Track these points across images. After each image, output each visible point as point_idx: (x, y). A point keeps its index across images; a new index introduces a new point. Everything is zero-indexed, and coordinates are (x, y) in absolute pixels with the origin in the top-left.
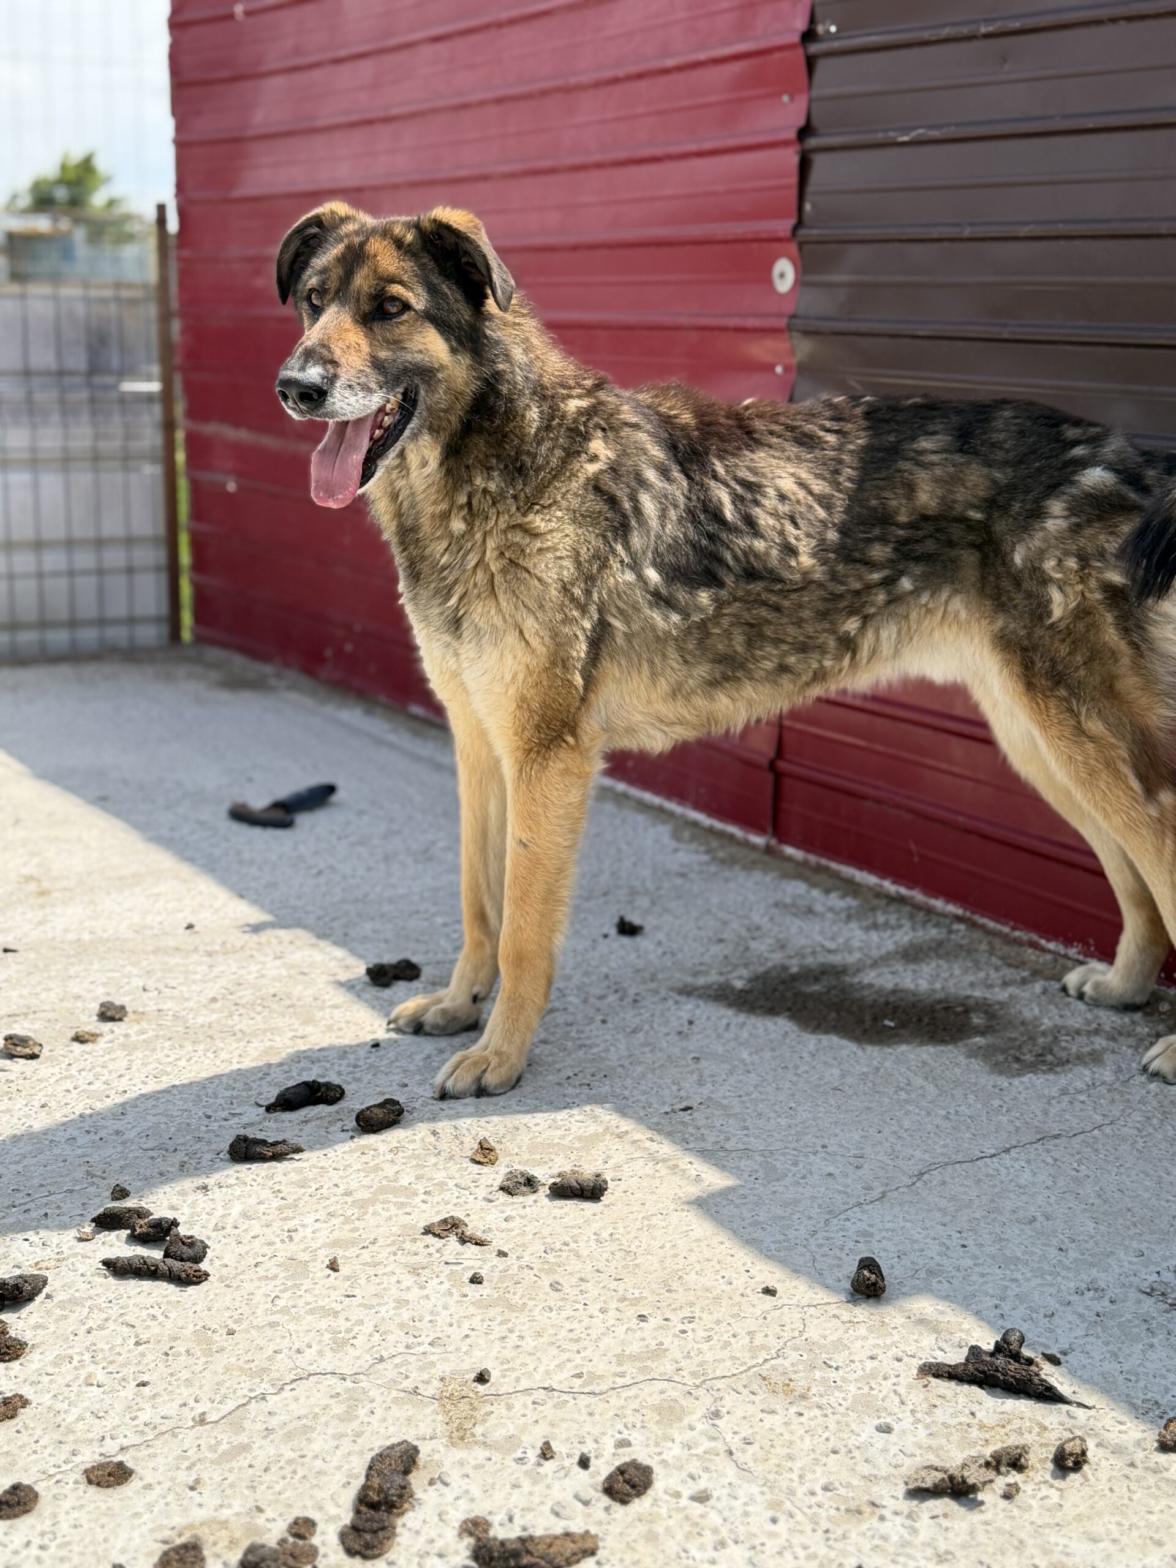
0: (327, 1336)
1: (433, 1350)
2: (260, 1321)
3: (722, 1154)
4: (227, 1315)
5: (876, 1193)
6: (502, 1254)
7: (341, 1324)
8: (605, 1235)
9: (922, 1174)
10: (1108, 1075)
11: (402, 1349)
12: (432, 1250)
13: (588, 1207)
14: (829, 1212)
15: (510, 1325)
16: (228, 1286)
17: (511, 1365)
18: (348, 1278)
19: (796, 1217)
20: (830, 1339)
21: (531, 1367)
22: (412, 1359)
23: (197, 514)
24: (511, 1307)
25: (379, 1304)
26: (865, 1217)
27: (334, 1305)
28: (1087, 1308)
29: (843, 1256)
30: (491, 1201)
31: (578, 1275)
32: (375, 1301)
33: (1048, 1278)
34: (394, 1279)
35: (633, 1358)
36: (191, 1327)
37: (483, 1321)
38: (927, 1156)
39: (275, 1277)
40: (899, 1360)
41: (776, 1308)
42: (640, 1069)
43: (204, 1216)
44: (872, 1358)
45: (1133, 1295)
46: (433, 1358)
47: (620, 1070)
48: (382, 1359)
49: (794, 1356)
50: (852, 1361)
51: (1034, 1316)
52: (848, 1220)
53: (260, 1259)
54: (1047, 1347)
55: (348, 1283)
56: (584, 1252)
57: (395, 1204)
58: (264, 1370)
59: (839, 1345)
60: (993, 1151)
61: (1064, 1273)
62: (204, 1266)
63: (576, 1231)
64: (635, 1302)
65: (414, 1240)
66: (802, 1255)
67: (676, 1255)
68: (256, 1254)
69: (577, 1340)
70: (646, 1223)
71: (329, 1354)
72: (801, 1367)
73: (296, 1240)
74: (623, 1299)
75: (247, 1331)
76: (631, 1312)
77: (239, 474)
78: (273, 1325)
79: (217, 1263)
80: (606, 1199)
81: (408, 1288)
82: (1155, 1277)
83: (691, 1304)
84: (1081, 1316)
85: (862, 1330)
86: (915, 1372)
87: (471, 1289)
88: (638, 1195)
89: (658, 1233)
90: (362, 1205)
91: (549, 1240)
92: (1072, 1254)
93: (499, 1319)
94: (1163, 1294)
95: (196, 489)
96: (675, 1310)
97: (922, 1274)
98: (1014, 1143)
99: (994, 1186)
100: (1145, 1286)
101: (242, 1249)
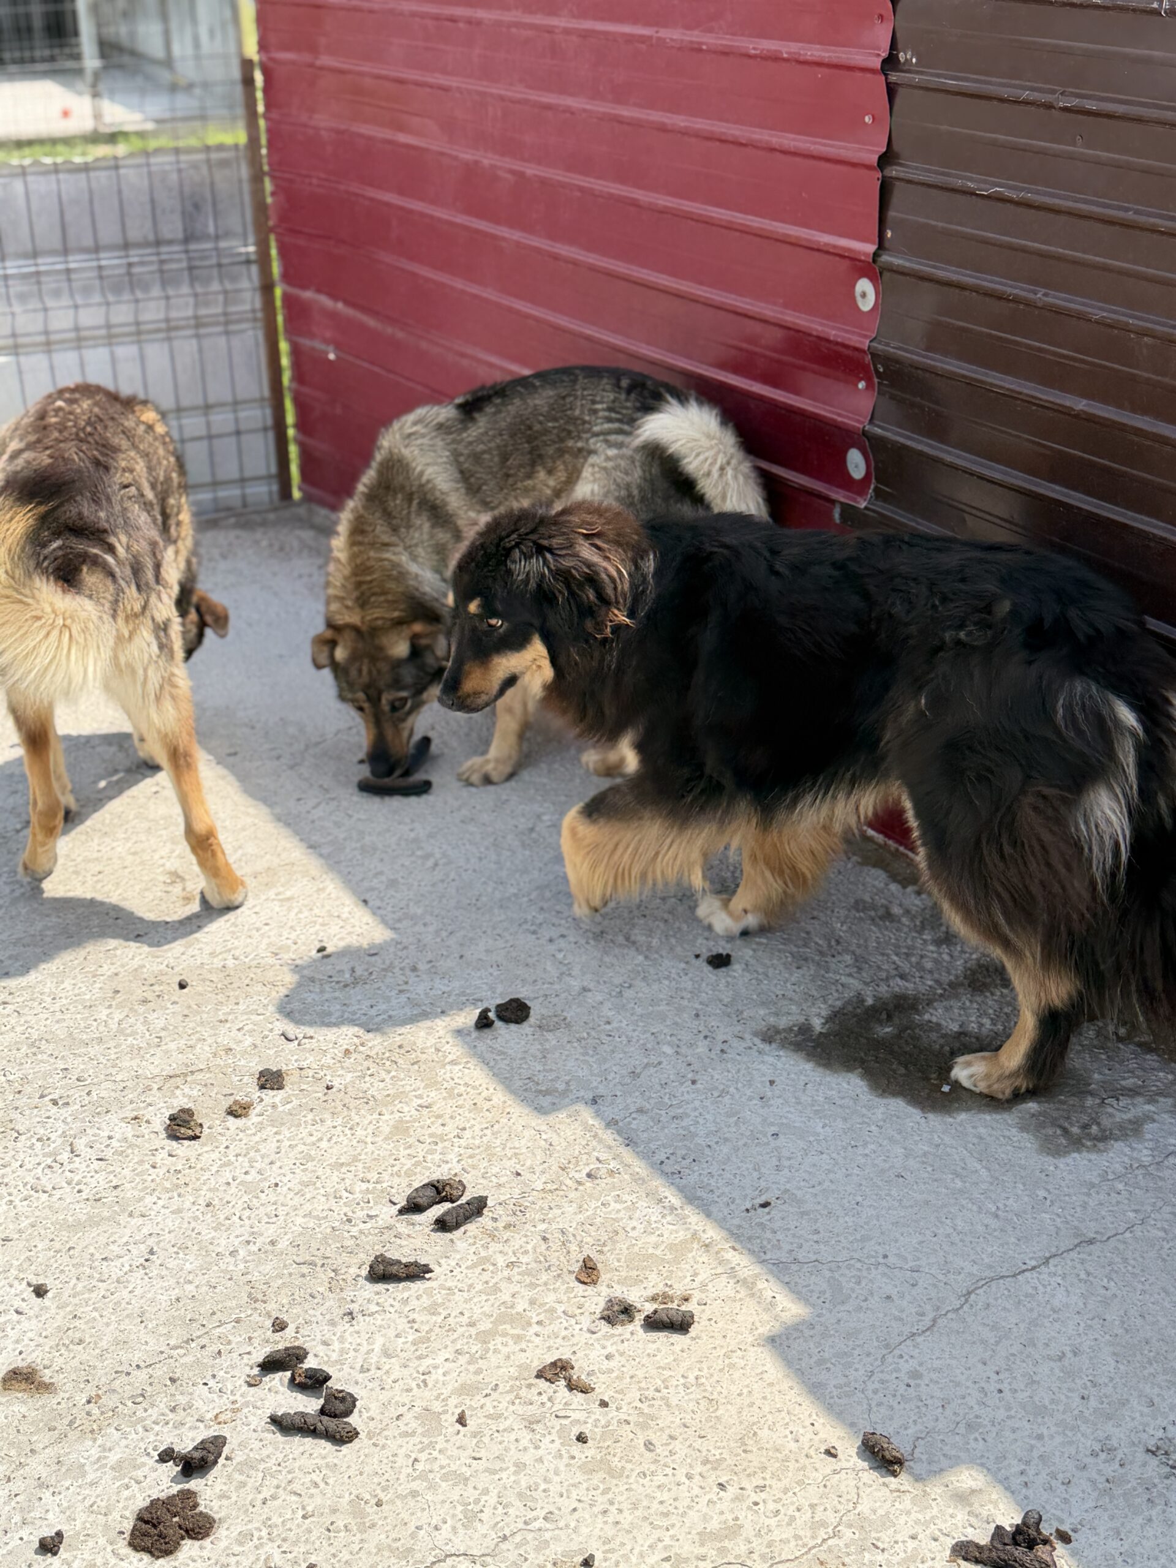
0: (460, 1508)
1: (548, 1526)
2: (403, 1489)
3: (794, 1267)
4: (376, 1480)
5: (927, 1321)
6: (604, 1404)
7: (471, 1494)
8: (691, 1378)
9: (969, 1293)
11: (521, 1525)
12: (544, 1398)
13: (676, 1338)
14: (887, 1346)
15: (610, 1496)
16: (375, 1445)
17: (612, 1546)
18: (474, 1435)
19: (856, 1352)
20: (881, 1512)
21: (629, 1547)
22: (530, 1536)
23: (299, 375)
24: (612, 1472)
25: (501, 1469)
26: (916, 1352)
27: (464, 1469)
28: (1099, 1472)
29: (895, 1405)
30: (593, 1333)
31: (667, 1432)
32: (498, 1465)
33: (1070, 1434)
34: (513, 1437)
35: (714, 1536)
36: (347, 1498)
37: (588, 1489)
38: (975, 1270)
39: (413, 1434)
40: (936, 1540)
41: (835, 1472)
43: (352, 1353)
44: (913, 1537)
45: (1141, 1456)
46: (547, 1535)
47: (707, 1151)
48: (505, 1538)
49: (847, 1533)
50: (896, 1542)
51: (1054, 1483)
52: (901, 1357)
53: (401, 1410)
54: (1061, 1521)
55: (475, 1441)
56: (674, 1401)
57: (513, 1336)
58: (410, 1550)
59: (887, 1521)
60: (1033, 1263)
61: (1083, 1428)
62: (354, 1420)
63: (667, 1373)
64: (716, 1465)
65: (529, 1386)
66: (859, 1403)
67: (752, 1404)
68: (397, 1403)
69: (666, 1515)
70: (727, 1361)
71: (461, 1531)
72: (852, 1549)
73: (430, 1385)
74: (706, 1462)
75: (392, 1502)
76: (712, 1479)
77: (338, 347)
78: (414, 1494)
79: (365, 1415)
80: (694, 1330)
81: (525, 1449)
82: (1160, 1434)
83: (764, 1469)
84: (1093, 1482)
85: (907, 1502)
86: (948, 1552)
87: (576, 1448)
88: (720, 1325)
89: (737, 1375)
90: (484, 1338)
91: (643, 1385)
92: (1093, 1403)
93: (602, 1487)
94: (1166, 1453)
95: (296, 352)
96: (749, 1475)
97: (962, 1429)
98: (1054, 1250)
99: (1032, 1310)
100: (1151, 1444)
101: (384, 1396)
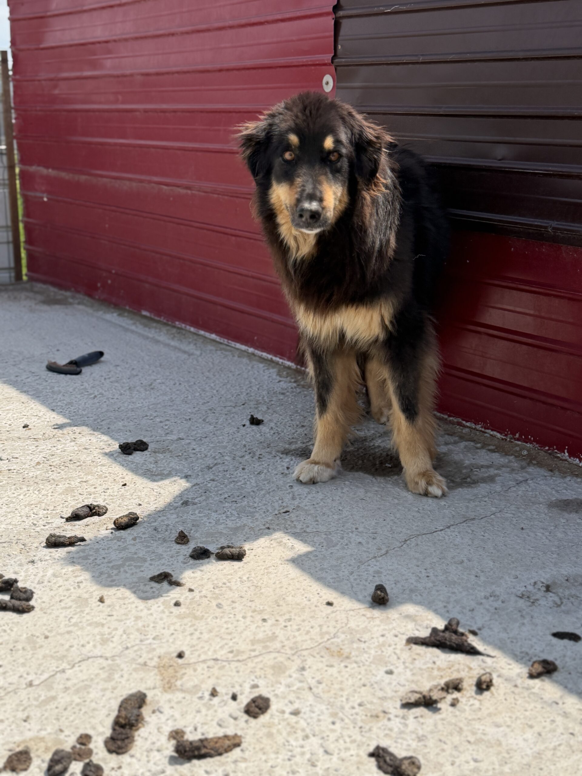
0: (98, 637)
1: (155, 642)
2: (63, 630)
3: (305, 534)
4: (44, 628)
5: (383, 552)
6: (191, 590)
7: (106, 630)
8: (245, 578)
9: (406, 541)
10: (498, 488)
11: (138, 642)
12: (154, 590)
13: (236, 564)
14: (360, 562)
15: (195, 627)
16: (45, 613)
17: (196, 648)
18: (109, 606)
19: (343, 565)
20: (361, 627)
21: (206, 649)
22: (143, 647)
23: (27, 214)
24: (196, 618)
25: (126, 619)
26: (378, 564)
27: (102, 621)
28: (490, 606)
29: (367, 584)
30: (186, 563)
31: (231, 600)
32: (124, 617)
33: (471, 591)
34: (134, 606)
35: (259, 641)
36: (25, 636)
37: (181, 625)
38: (408, 532)
39: (70, 607)
40: (396, 636)
41: (333, 612)
42: (263, 492)
43: (33, 577)
44: (383, 636)
45: (513, 598)
46: (154, 646)
47: (252, 493)
48: (127, 648)
49: (343, 636)
50: (372, 638)
51: (464, 611)
52: (369, 565)
53: (62, 598)
54: (471, 626)
55: (109, 609)
56: (234, 588)
57: (135, 566)
58: (64, 656)
59: (366, 630)
60: (442, 528)
61: (479, 588)
62: (32, 603)
63: (229, 577)
64: (261, 612)
65: (145, 585)
66: (346, 584)
67: (281, 587)
68: (60, 595)
69: (230, 634)
70: (266, 571)
71: (99, 647)
72: (346, 642)
73: (82, 587)
74: (254, 611)
75: (55, 636)
76: (259, 617)
77: (49, 192)
78: (69, 632)
79: (39, 601)
80: (245, 559)
81: (142, 610)
82: (524, 589)
83: (290, 612)
84: (488, 610)
85: (377, 622)
86: (404, 642)
87: (175, 610)
88: (262, 557)
89: (272, 576)
90: (118, 567)
91: (216, 582)
92: (483, 578)
93: (190, 624)
94: (528, 597)
95: (27, 201)
96: (281, 615)
97: (407, 592)
98: (452, 523)
99: (442, 545)
100: (519, 593)
101: (52, 593)
